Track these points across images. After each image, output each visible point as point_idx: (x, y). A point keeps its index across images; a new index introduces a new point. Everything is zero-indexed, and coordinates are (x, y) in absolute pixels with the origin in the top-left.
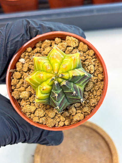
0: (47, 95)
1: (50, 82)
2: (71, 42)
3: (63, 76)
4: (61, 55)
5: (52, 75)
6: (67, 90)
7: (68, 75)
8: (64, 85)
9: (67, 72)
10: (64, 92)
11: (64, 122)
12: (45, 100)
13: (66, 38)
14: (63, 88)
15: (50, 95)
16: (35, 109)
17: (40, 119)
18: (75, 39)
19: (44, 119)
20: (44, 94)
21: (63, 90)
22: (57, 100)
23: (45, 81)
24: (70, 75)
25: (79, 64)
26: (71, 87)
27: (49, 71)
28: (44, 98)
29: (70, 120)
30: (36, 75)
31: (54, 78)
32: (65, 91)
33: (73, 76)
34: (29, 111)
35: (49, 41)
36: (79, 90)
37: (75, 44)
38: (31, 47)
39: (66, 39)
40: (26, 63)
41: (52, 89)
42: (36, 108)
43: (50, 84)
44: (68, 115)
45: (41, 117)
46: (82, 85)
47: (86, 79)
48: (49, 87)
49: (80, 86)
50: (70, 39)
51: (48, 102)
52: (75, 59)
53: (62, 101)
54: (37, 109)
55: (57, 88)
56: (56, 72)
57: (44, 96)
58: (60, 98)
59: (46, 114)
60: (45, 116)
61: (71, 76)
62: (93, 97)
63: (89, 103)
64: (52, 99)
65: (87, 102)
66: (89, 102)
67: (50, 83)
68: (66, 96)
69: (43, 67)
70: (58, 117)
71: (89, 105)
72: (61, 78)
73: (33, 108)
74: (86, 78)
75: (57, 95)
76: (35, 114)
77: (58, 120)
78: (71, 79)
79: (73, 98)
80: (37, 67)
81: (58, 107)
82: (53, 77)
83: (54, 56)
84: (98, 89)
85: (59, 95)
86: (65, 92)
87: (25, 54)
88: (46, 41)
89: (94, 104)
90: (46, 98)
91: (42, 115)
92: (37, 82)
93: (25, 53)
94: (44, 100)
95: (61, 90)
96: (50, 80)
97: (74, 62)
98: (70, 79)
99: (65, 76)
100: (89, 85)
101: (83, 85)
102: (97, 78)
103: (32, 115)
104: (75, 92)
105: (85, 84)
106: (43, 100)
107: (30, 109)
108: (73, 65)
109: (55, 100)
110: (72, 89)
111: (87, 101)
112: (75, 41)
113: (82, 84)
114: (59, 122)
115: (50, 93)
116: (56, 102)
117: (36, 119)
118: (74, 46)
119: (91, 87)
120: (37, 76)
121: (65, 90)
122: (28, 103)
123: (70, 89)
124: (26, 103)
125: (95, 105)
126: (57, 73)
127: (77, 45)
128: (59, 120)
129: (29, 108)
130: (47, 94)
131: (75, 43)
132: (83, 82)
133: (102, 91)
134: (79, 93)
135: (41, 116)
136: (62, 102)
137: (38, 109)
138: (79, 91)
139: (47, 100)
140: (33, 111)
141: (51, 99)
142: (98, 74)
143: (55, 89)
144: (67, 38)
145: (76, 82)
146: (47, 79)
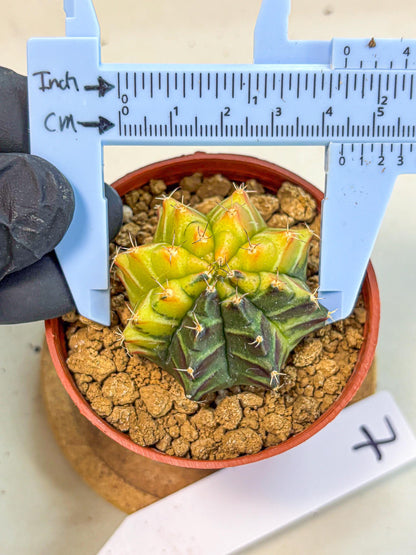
0: (169, 323)
1: (191, 282)
2: (293, 203)
3: (238, 277)
4: (253, 218)
5: (205, 265)
6: (238, 327)
7: (258, 281)
8: (233, 307)
9: (257, 272)
10: (224, 332)
11: (191, 443)
12: (156, 341)
13: (280, 186)
14: (225, 317)
15: (177, 327)
16: (108, 371)
17: (116, 408)
18: (308, 197)
19: (127, 411)
20: (162, 315)
21: (223, 325)
22: (196, 347)
23: (178, 278)
24: (263, 282)
25: (300, 266)
26: (253, 320)
27: (200, 251)
28: (157, 333)
29: (213, 442)
30: (156, 249)
31: (210, 276)
32: (228, 330)
33: (270, 287)
34: (90, 371)
35: (226, 181)
36: (274, 342)
37: (303, 210)
38: (165, 182)
39: (281, 190)
40: (134, 222)
41: (191, 309)
42: (113, 368)
43: (190, 290)
44: (212, 423)
45: (119, 405)
46: (288, 333)
47: (309, 318)
48: (183, 299)
49: (283, 333)
50: (293, 192)
51: (161, 352)
52: (295, 242)
53: (211, 356)
54: (117, 372)
55: (209, 308)
56: (221, 258)
57: (158, 324)
58: (209, 346)
59: (139, 398)
60: (134, 404)
61: (264, 287)
62: (310, 393)
63: (291, 408)
64: (179, 342)
65: (285, 400)
66: (292, 404)
67: (191, 285)
68: (226, 347)
69: (184, 234)
70: (175, 421)
71: (290, 412)
72: (231, 283)
73: (104, 366)
74: (309, 313)
75: (200, 329)
76: (104, 388)
77: (173, 431)
78: (263, 297)
79: (250, 359)
80: (165, 232)
81: (191, 371)
82: (206, 273)
83: (232, 211)
84: (333, 370)
85: (207, 330)
86: (229, 334)
87: (141, 195)
88: (219, 178)
89: (306, 415)
90: (161, 333)
91: (127, 399)
92: (153, 273)
93: (141, 192)
94: (152, 339)
95: (219, 321)
96: (195, 277)
97: (286, 249)
98: (258, 297)
99: (247, 280)
100: (308, 348)
101: (293, 333)
102: (340, 337)
103: (94, 388)
104: (260, 339)
105: (299, 334)
106: (153, 336)
107: (94, 365)
108: (280, 257)
109: (190, 345)
110: (253, 327)
111: (288, 398)
112: (307, 204)
113: (291, 329)
114: (173, 439)
115: (183, 319)
116: (191, 353)
117: (103, 403)
118: (297, 215)
119: (313, 355)
120: (157, 252)
121: (231, 326)
122: (96, 343)
123: (250, 324)
124: (89, 344)
125: (311, 418)
126: (225, 265)
127: (309, 216)
128: (178, 431)
129: (93, 359)
130: (169, 318)
131: (306, 208)
132: (296, 324)
133: (344, 383)
134: (273, 350)
135: (122, 400)
136: (210, 360)
137: (120, 374)
138: (274, 346)
139: (163, 344)
140: (102, 375)
141: (176, 342)
142: (348, 325)
143: (202, 309)
144: (286, 186)
145: (272, 314)
146: (187, 274)
